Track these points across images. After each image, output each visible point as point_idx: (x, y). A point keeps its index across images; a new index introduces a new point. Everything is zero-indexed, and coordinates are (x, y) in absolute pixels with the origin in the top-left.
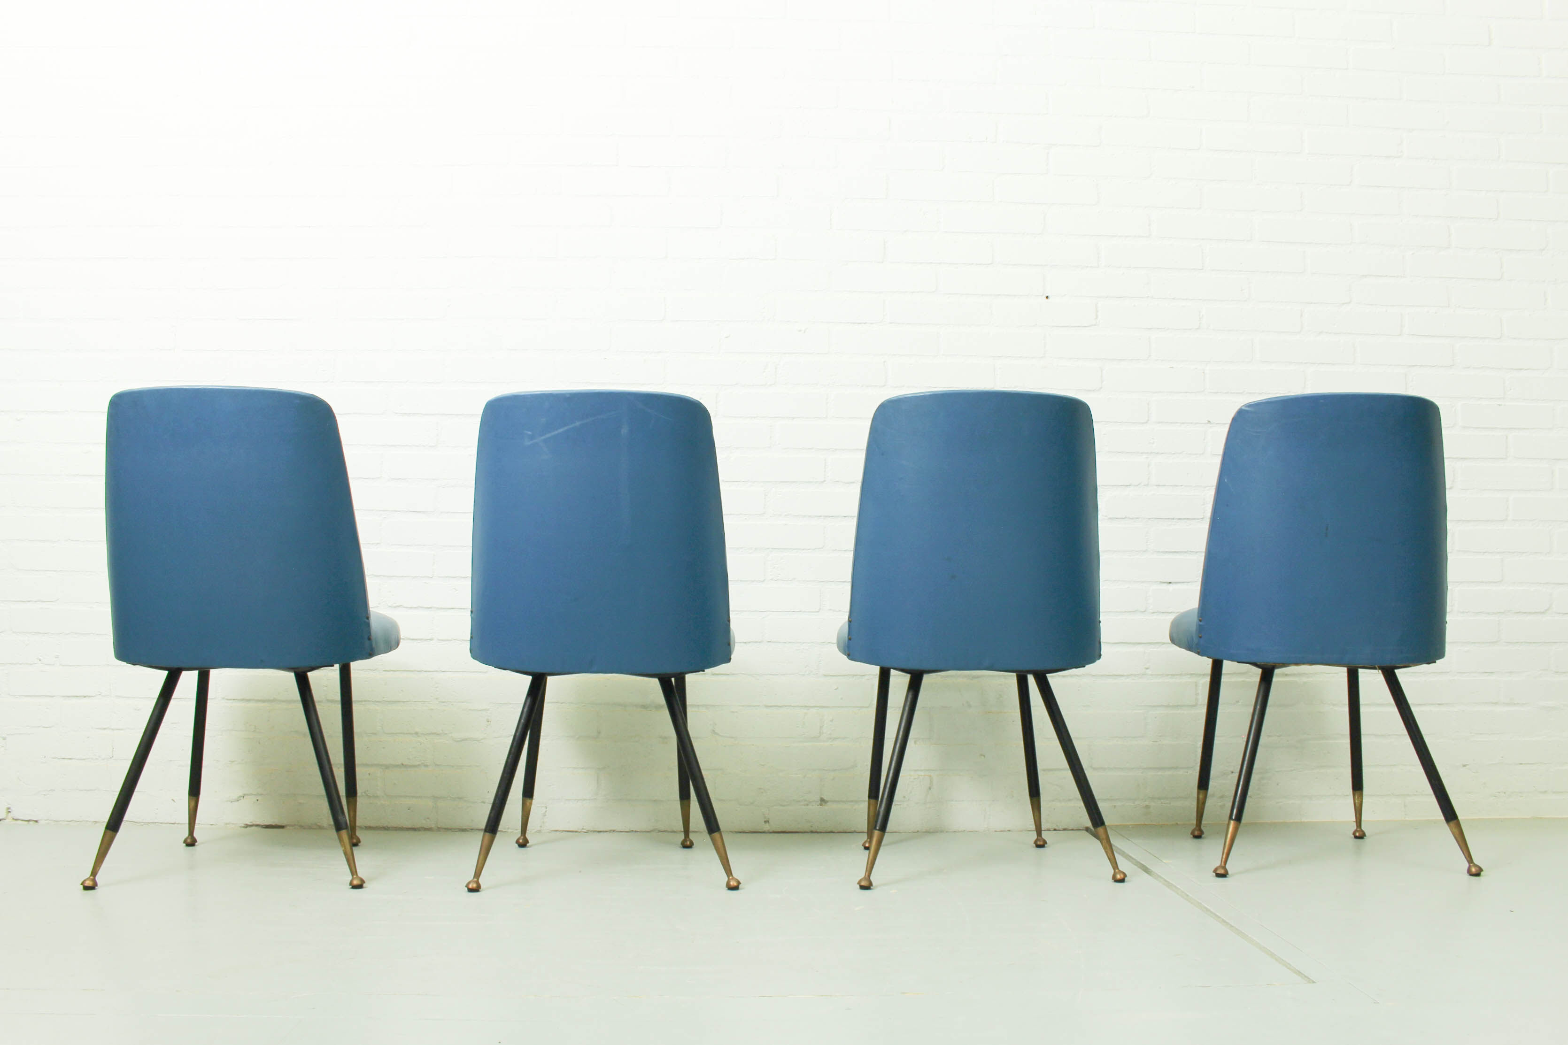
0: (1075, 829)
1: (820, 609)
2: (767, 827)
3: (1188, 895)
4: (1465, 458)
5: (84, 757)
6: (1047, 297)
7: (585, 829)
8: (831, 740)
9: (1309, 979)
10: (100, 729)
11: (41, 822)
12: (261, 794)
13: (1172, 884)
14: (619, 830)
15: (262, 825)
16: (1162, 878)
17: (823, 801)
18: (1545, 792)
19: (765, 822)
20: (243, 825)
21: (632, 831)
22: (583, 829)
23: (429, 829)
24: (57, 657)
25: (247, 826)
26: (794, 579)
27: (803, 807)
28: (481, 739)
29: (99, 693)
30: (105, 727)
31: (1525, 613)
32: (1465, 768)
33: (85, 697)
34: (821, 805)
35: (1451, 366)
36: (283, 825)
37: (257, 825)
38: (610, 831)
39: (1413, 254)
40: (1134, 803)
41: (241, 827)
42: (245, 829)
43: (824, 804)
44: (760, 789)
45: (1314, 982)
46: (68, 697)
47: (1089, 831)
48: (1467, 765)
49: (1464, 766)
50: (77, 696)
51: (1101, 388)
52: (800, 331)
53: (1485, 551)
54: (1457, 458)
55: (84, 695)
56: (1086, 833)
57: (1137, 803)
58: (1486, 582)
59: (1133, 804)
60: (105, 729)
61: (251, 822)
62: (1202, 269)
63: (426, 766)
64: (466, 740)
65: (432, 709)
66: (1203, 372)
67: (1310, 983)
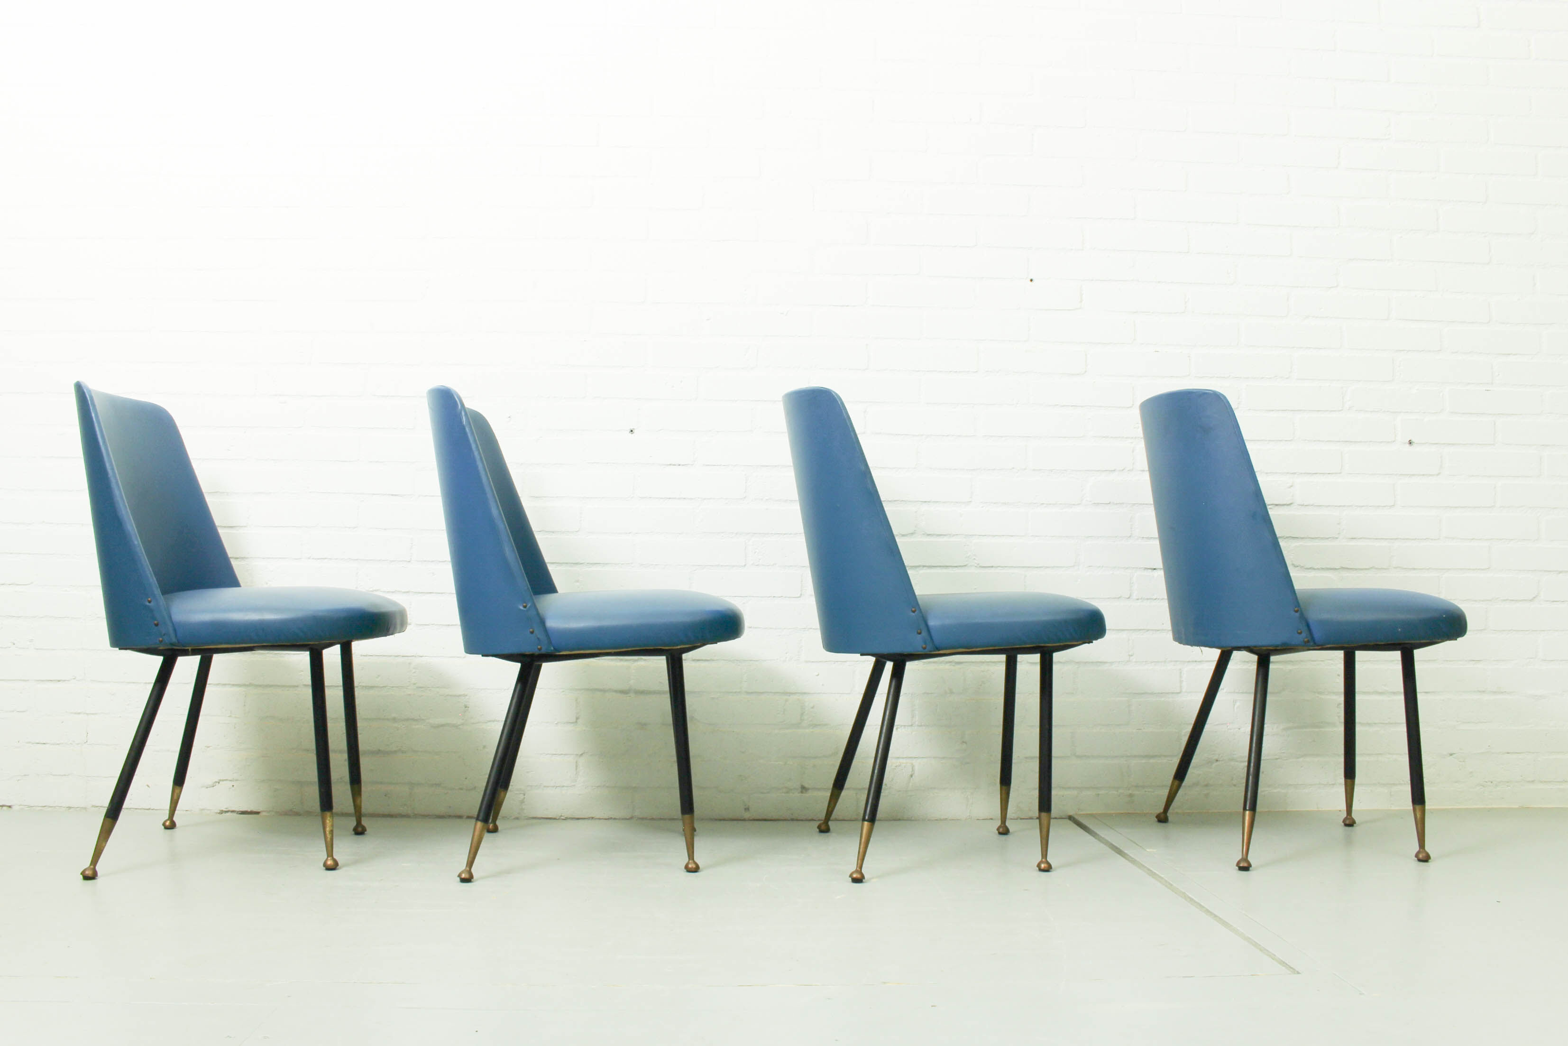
0: (1058, 817)
1: (801, 595)
2: (747, 815)
3: (1172, 885)
4: (1453, 444)
5: (58, 743)
6: (1031, 280)
7: (563, 816)
8: (811, 727)
9: (1294, 969)
10: (75, 713)
11: (15, 808)
12: (237, 780)
13: (1155, 873)
14: (598, 817)
15: (238, 812)
16: (1146, 867)
17: (804, 789)
18: (1533, 781)
19: (745, 809)
20: (219, 811)
21: (611, 818)
22: (561, 816)
23: (407, 816)
24: (31, 641)
25: (222, 812)
26: (775, 564)
27: (783, 794)
28: (459, 725)
29: (74, 677)
30: (79, 711)
31: (1513, 600)
32: (1451, 757)
33: (59, 681)
34: (802, 792)
35: (1438, 351)
36: (259, 811)
37: (233, 811)
38: (588, 818)
39: (1401, 237)
40: (1117, 791)
41: (217, 813)
42: (221, 815)
43: (804, 791)
44: (740, 776)
45: (1298, 973)
46: (42, 681)
47: (1072, 819)
48: (1454, 754)
49: (1451, 755)
50: (51, 681)
51: (1086, 372)
52: (782, 314)
53: (1472, 538)
54: (1444, 444)
55: (59, 679)
56: (1069, 821)
57: (1120, 791)
58: (1474, 570)
59: (1116, 793)
60: (79, 713)
61: (226, 808)
62: (1188, 252)
63: (403, 752)
64: (443, 725)
65: (410, 695)
66: (1189, 357)
67: (1295, 974)
